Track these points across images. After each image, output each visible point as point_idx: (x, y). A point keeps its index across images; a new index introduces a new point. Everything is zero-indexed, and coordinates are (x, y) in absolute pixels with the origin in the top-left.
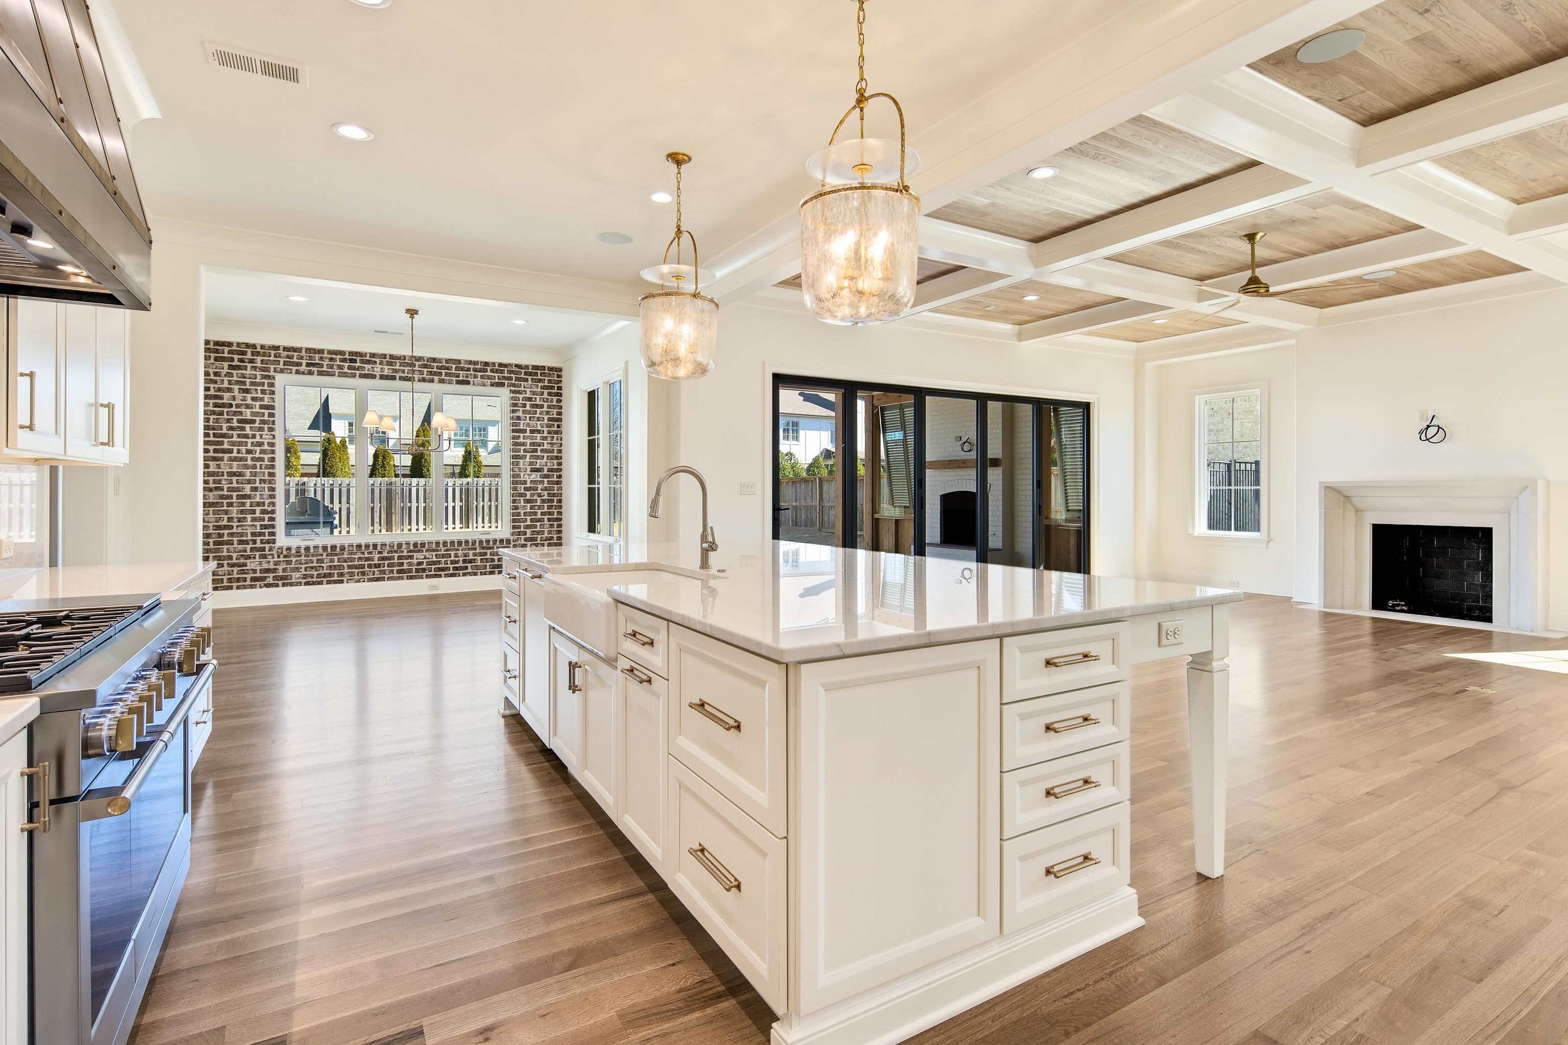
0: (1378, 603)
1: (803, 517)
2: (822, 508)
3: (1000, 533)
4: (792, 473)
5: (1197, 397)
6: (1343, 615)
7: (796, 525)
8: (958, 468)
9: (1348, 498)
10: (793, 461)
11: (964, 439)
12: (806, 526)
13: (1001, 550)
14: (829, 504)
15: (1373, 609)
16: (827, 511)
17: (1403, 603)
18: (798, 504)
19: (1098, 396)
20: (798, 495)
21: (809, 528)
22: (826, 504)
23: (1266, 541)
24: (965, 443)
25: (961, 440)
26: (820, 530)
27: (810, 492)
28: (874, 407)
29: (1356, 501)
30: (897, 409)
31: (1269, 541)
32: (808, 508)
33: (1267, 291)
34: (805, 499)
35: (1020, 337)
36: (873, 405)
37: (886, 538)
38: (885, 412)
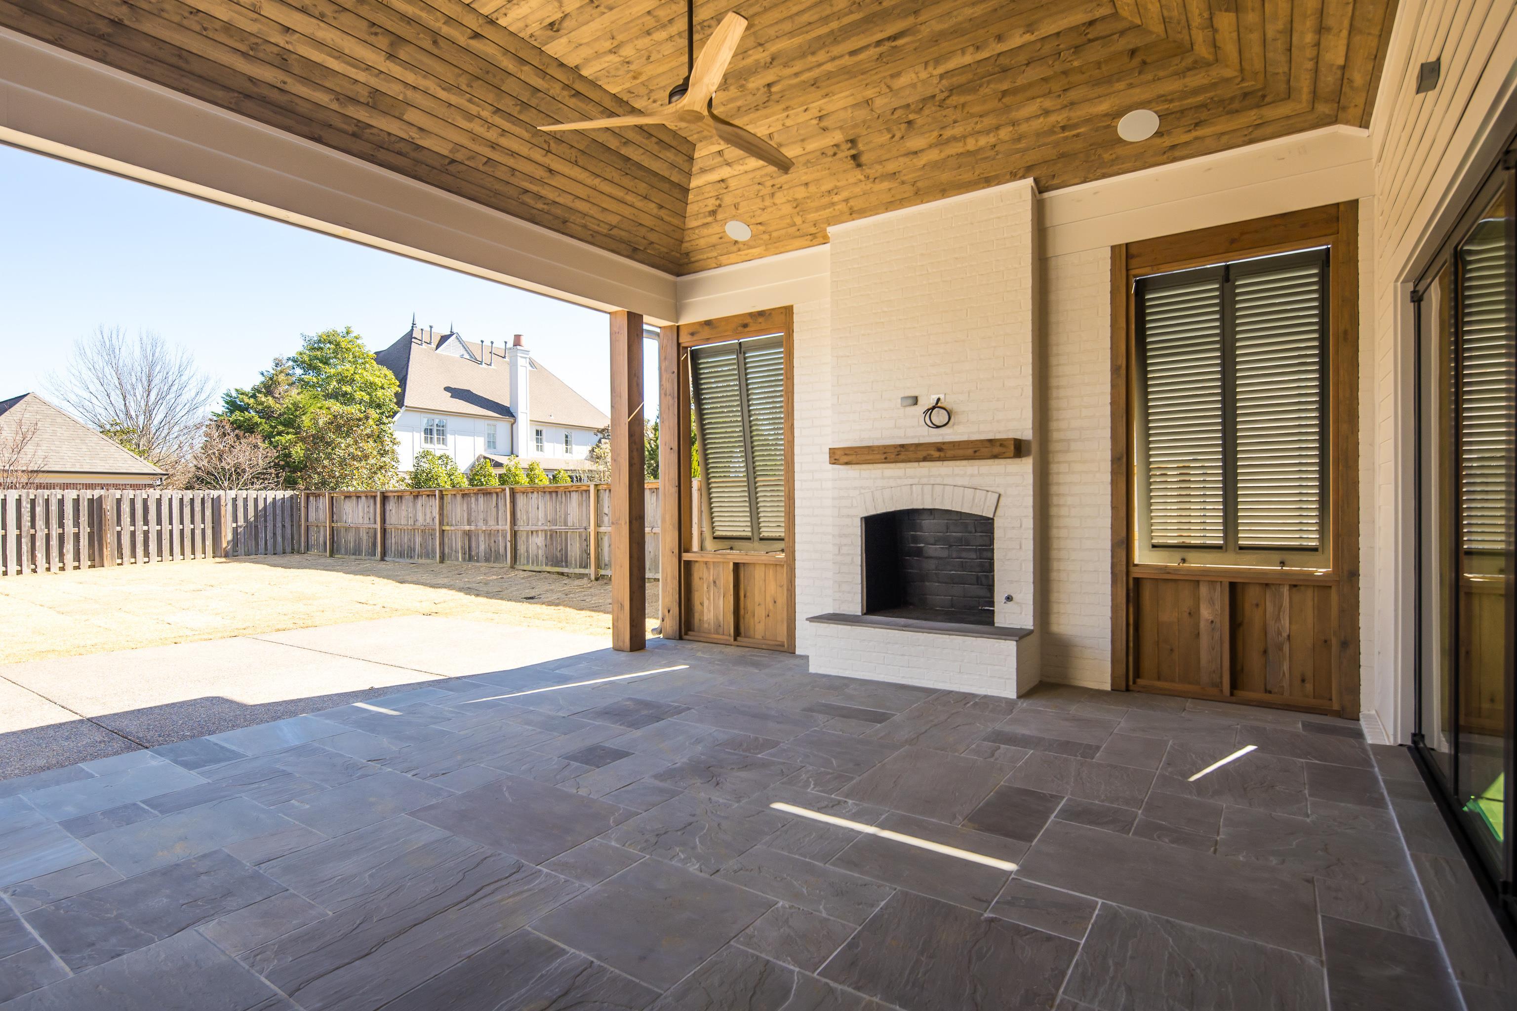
1: (482, 547)
2: (515, 534)
4: (449, 483)
7: (470, 559)
10: (449, 467)
11: (929, 402)
12: (487, 560)
14: (529, 528)
16: (524, 538)
18: (473, 528)
20: (473, 514)
21: (492, 565)
22: (521, 526)
24: (931, 409)
25: (917, 404)
26: (512, 567)
27: (494, 510)
28: (680, 349)
30: (730, 354)
32: (489, 534)
34: (485, 521)
36: (679, 344)
37: (709, 599)
38: (699, 359)
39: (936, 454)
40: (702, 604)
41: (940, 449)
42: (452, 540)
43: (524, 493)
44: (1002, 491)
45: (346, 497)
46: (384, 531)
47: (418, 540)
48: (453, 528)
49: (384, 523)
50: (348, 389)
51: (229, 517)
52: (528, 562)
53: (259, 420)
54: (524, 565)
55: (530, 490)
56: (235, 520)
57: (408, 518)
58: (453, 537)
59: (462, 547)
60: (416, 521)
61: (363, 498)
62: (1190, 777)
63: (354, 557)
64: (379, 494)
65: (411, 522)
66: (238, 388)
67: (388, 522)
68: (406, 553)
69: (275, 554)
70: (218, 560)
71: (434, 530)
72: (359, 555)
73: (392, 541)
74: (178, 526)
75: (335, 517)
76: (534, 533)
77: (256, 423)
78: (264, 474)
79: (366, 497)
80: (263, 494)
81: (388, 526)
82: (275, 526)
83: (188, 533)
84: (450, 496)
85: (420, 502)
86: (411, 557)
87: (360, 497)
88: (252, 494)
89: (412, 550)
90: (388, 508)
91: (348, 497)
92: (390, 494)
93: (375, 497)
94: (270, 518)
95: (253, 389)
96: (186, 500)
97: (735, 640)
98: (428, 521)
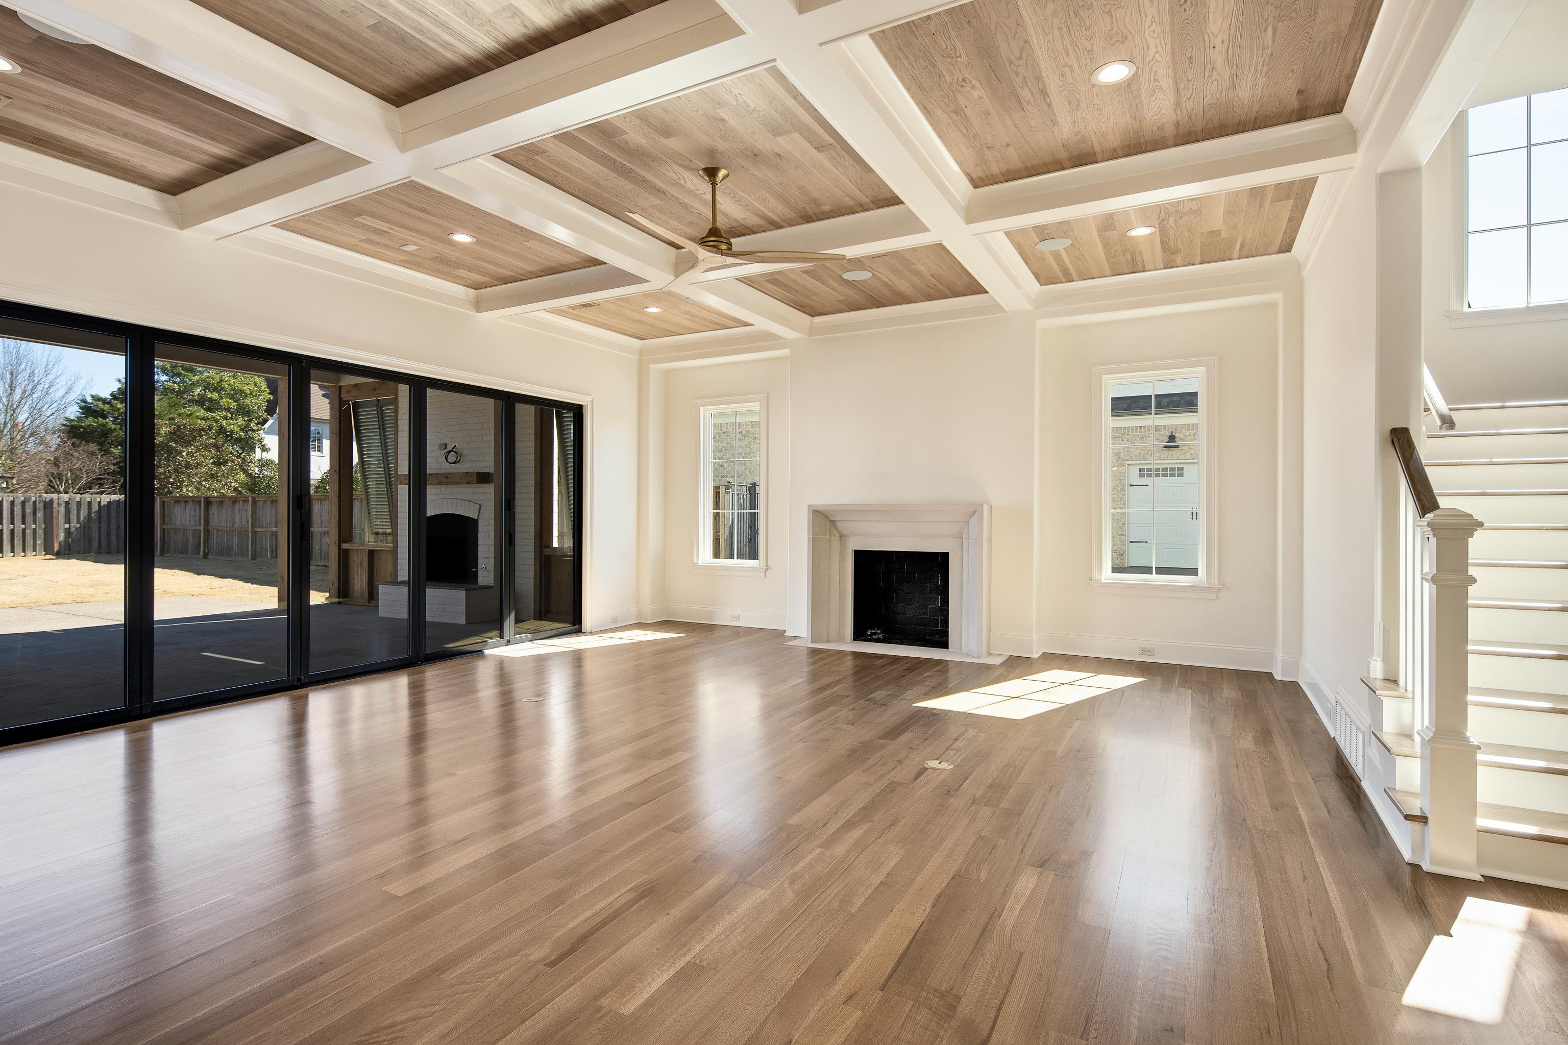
0: (859, 634)
3: (491, 567)
5: (702, 408)
6: (828, 650)
8: (440, 483)
9: (833, 523)
11: (449, 448)
13: (492, 587)
15: (854, 640)
17: (879, 631)
19: (592, 398)
23: (764, 570)
24: (450, 452)
25: (446, 448)
28: (342, 402)
29: (840, 525)
30: (373, 406)
31: (766, 570)
33: (730, 249)
35: (479, 306)
36: (340, 398)
37: (358, 575)
38: (359, 409)
39: (445, 480)
40: (354, 579)
41: (446, 478)
42: (263, 540)
43: (318, 500)
44: (481, 503)
45: (176, 502)
46: (207, 532)
47: (236, 539)
48: (263, 530)
49: (208, 525)
50: (215, 396)
51: (61, 518)
52: (321, 558)
53: (113, 426)
54: (318, 561)
55: (323, 498)
56: (68, 520)
57: (227, 520)
58: (264, 538)
59: (270, 547)
60: (234, 523)
61: (190, 503)
62: (446, 644)
63: (181, 555)
64: (202, 499)
65: (229, 524)
66: (94, 394)
67: (210, 524)
68: (225, 551)
69: (109, 553)
70: (48, 557)
71: (248, 531)
72: (186, 554)
73: (214, 541)
74: (9, 527)
75: (166, 520)
76: (326, 534)
77: (110, 429)
78: (101, 479)
79: (193, 501)
80: (98, 498)
81: (210, 528)
82: (109, 527)
83: (19, 533)
84: (261, 501)
85: (237, 507)
86: (229, 555)
87: (188, 501)
88: (88, 497)
89: (230, 548)
90: (211, 512)
91: (177, 501)
92: (212, 500)
93: (200, 502)
94: (104, 520)
95: (112, 395)
96: (18, 502)
97: (369, 602)
98: (243, 524)
